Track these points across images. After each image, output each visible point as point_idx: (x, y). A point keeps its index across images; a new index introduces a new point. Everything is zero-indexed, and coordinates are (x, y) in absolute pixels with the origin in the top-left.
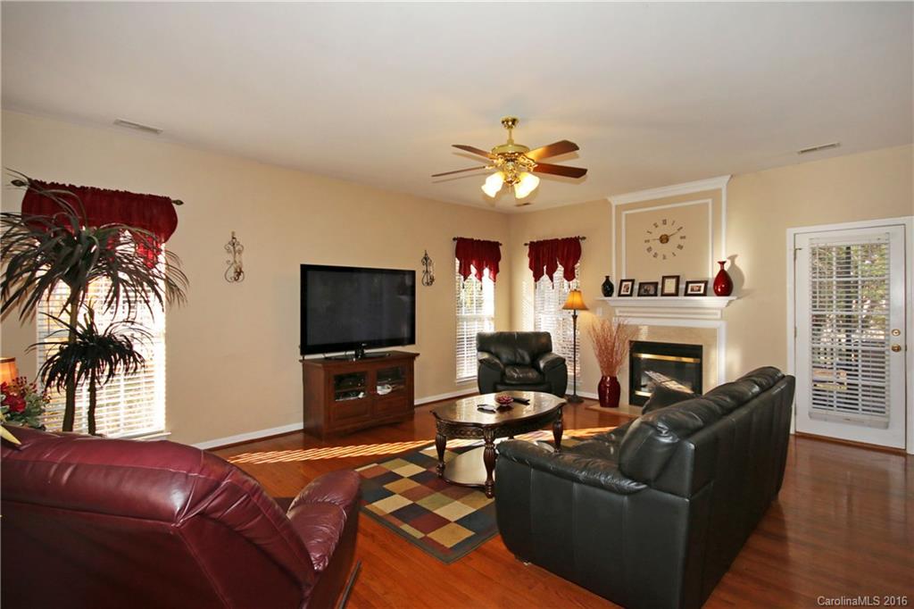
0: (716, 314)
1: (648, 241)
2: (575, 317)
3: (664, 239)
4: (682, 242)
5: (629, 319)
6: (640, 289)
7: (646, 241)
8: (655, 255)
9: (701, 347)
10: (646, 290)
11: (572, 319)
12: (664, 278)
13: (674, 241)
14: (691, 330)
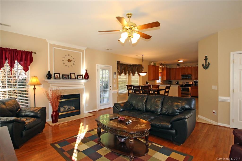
0: (83, 84)
1: (63, 60)
2: (35, 89)
3: (69, 61)
4: (74, 63)
5: (59, 88)
6: (63, 77)
7: (62, 60)
8: (66, 66)
9: (80, 94)
10: (65, 77)
11: (33, 90)
12: (71, 73)
13: (72, 62)
14: (77, 89)
